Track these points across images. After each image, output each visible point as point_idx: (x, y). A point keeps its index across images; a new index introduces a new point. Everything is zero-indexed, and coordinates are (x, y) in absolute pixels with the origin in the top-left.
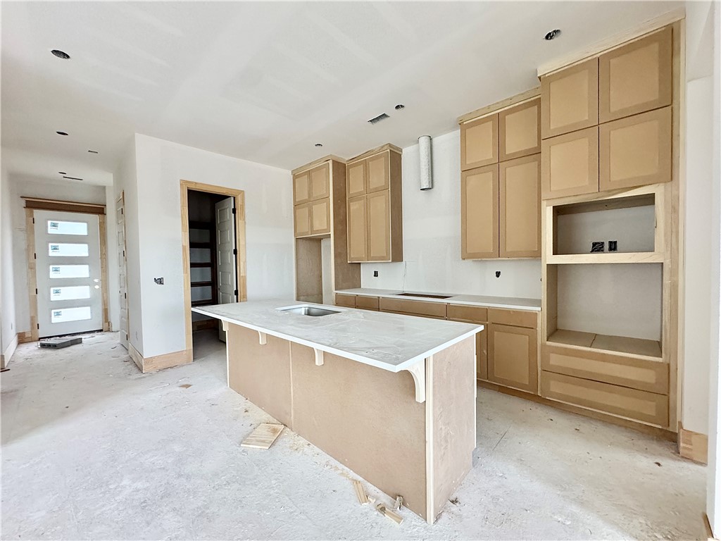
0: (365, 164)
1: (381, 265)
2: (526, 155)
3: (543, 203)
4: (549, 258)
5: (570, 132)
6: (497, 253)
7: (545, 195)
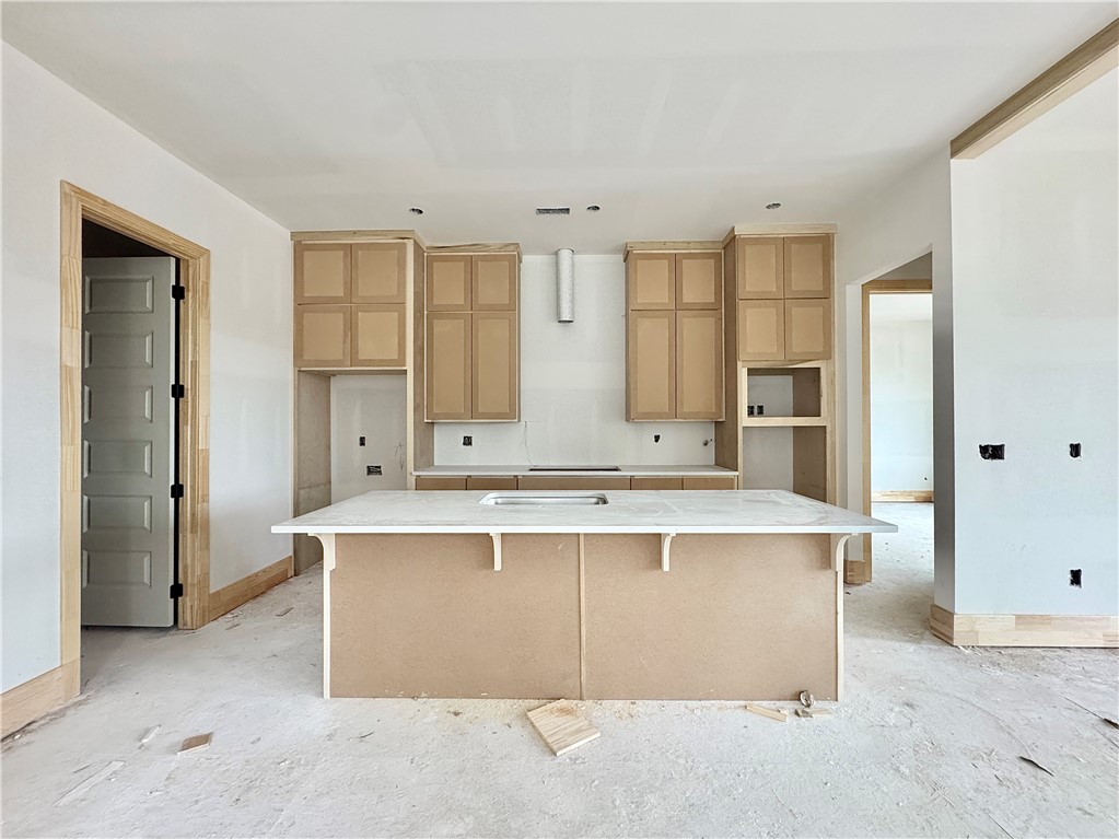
0: (471, 263)
1: (478, 427)
2: (704, 309)
3: (739, 364)
4: (744, 420)
5: (762, 299)
6: (674, 413)
7: (741, 356)
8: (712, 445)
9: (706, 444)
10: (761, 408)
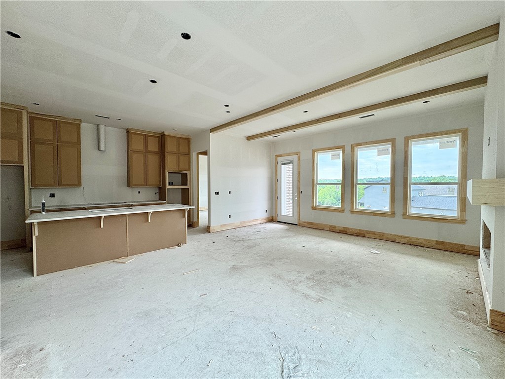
0: (56, 123)
1: (58, 189)
2: (155, 153)
3: (166, 171)
4: (168, 187)
5: (172, 153)
6: (146, 184)
7: (166, 168)
8: (158, 194)
9: (156, 194)
10: (172, 183)
